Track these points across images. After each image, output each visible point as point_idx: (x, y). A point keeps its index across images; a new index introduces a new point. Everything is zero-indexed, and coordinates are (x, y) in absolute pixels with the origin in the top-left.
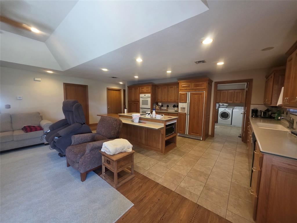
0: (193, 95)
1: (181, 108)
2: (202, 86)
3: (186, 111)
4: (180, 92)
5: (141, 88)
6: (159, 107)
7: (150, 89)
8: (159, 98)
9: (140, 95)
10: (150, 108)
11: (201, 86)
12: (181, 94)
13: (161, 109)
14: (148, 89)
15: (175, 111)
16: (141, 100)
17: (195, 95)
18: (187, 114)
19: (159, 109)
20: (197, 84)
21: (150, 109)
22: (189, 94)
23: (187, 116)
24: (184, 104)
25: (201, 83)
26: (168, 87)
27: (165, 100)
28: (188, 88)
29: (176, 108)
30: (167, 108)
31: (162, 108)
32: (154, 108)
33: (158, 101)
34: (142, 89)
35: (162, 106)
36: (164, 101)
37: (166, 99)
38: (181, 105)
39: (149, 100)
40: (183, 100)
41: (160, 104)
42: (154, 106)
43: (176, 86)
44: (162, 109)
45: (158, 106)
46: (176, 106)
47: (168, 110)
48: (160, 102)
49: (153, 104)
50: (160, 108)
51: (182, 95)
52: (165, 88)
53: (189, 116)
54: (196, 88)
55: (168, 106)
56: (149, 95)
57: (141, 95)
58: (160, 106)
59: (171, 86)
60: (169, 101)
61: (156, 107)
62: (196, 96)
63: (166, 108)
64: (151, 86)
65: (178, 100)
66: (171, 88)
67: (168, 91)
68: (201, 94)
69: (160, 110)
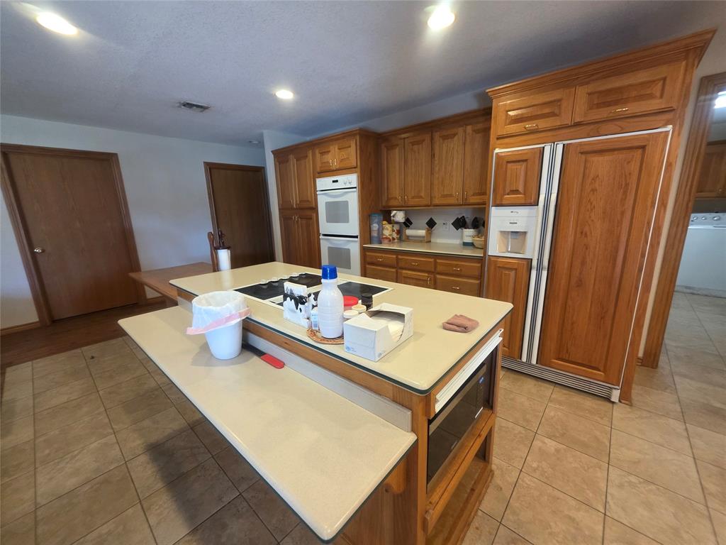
0: (583, 156)
1: (503, 233)
2: (651, 96)
3: (531, 250)
4: (497, 151)
5: (317, 151)
6: (396, 227)
7: (352, 153)
8: (396, 191)
9: (318, 181)
10: (357, 233)
11: (641, 98)
12: (504, 162)
13: (404, 238)
14: (344, 154)
15: (465, 244)
16: (322, 201)
17: (596, 159)
18: (535, 263)
19: (395, 235)
20: (609, 91)
21: (356, 237)
22: (553, 154)
23: (534, 273)
24: (523, 212)
25: (642, 76)
26: (432, 139)
27: (421, 197)
28: (542, 124)
29: (468, 234)
30: (429, 233)
31: (409, 232)
32: (375, 234)
33: (393, 203)
34: (322, 154)
35: (408, 223)
36: (416, 201)
37: (423, 194)
38: (500, 219)
39: (353, 200)
40: (516, 192)
41: (399, 216)
42: (375, 226)
43: (469, 128)
44: (408, 237)
45: (389, 227)
46: (469, 221)
47: (433, 240)
48: (399, 208)
49: (369, 216)
50: (399, 232)
51: (509, 165)
52: (420, 142)
53: (545, 274)
54: (604, 113)
55: (431, 224)
56: (352, 179)
57: (323, 183)
58: (397, 223)
59: (445, 133)
60: (436, 201)
61: (381, 229)
62: (602, 165)
63: (422, 232)
64: (358, 138)
65: (484, 193)
66: (445, 138)
67: (433, 156)
68: (643, 147)
69: (400, 239)
